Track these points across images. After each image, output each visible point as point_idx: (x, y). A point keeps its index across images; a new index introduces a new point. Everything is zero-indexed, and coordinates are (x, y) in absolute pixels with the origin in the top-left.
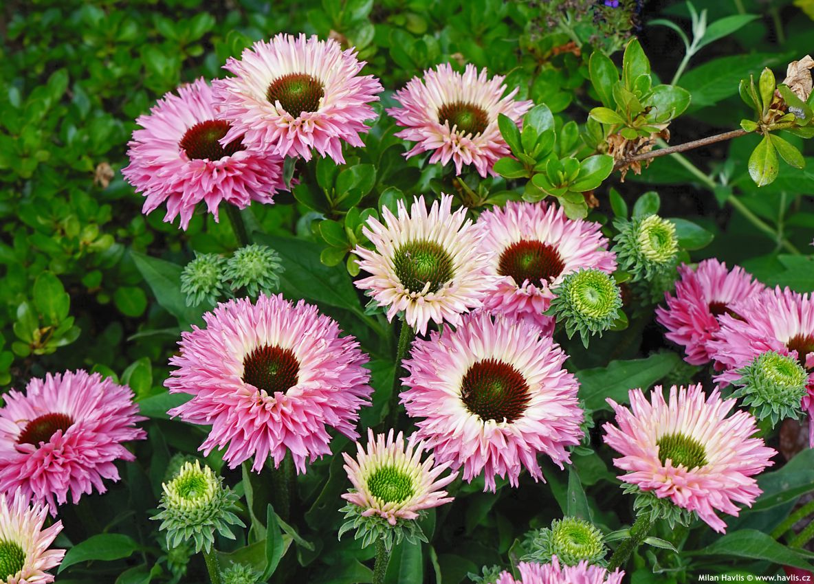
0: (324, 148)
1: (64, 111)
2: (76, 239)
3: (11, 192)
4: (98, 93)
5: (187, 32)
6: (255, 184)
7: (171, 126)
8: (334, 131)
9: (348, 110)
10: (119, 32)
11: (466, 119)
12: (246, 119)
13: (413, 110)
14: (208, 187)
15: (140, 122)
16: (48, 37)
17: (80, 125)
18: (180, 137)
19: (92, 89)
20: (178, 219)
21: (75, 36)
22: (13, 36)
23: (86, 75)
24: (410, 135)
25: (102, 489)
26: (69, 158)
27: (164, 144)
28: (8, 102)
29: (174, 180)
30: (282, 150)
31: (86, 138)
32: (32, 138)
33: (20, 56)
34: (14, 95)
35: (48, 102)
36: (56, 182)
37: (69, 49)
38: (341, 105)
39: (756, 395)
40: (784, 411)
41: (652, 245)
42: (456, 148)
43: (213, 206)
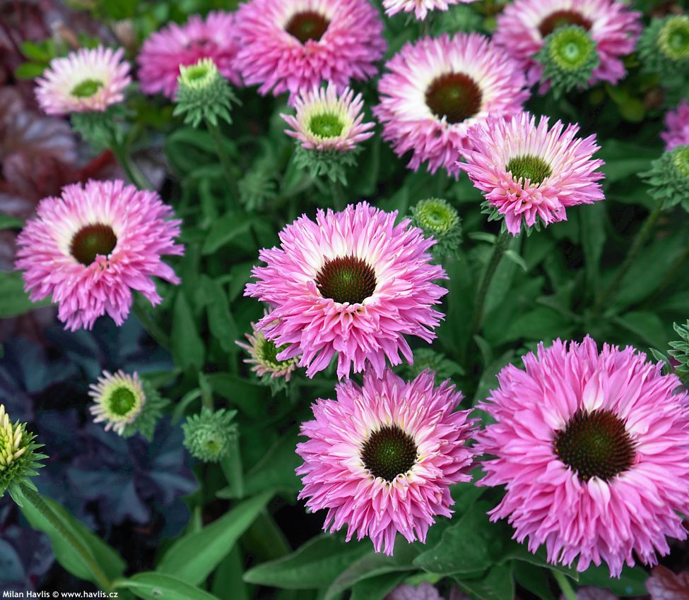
39: (660, 175)
40: (677, 199)
41: (670, 40)
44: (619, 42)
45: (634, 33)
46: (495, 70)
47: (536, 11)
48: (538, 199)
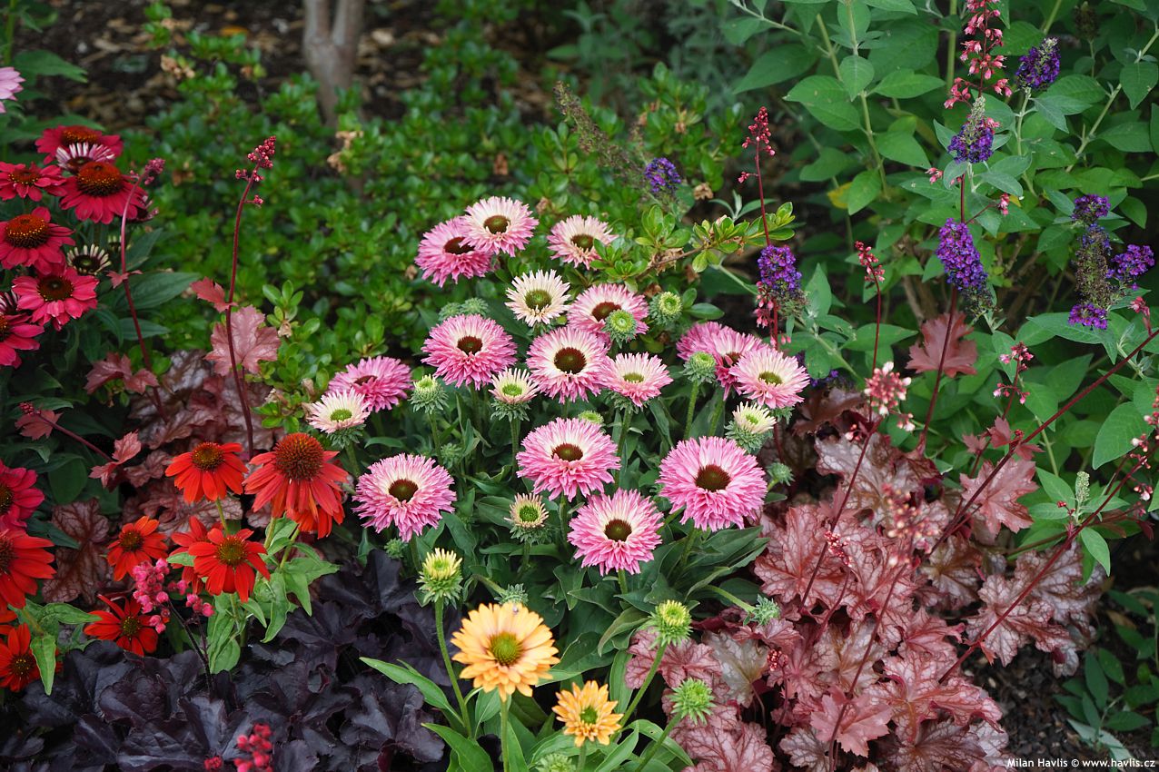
0: (506, 249)
1: (392, 236)
2: (391, 303)
3: (357, 280)
4: (414, 228)
5: (469, 194)
6: (476, 267)
7: (440, 238)
8: (511, 242)
9: (519, 232)
10: (429, 193)
11: (585, 242)
12: (471, 234)
13: (558, 236)
14: (453, 266)
15: (425, 236)
16: (388, 194)
17: (401, 245)
18: (444, 244)
19: (410, 225)
20: (438, 282)
21: (404, 194)
22: (366, 192)
23: (408, 216)
24: (554, 248)
25: (390, 408)
26: (392, 261)
27: (436, 246)
28: (360, 230)
29: (437, 263)
30: (486, 249)
31: (403, 253)
32: (372, 248)
33: (369, 203)
34: (364, 225)
35: (383, 230)
36: (383, 275)
37: (401, 202)
38: (515, 230)
39: (691, 369)
40: (703, 378)
41: (666, 306)
42: (576, 255)
43: (455, 277)
44: (640, 313)
45: (645, 306)
46: (586, 341)
47: (587, 307)
48: (645, 388)
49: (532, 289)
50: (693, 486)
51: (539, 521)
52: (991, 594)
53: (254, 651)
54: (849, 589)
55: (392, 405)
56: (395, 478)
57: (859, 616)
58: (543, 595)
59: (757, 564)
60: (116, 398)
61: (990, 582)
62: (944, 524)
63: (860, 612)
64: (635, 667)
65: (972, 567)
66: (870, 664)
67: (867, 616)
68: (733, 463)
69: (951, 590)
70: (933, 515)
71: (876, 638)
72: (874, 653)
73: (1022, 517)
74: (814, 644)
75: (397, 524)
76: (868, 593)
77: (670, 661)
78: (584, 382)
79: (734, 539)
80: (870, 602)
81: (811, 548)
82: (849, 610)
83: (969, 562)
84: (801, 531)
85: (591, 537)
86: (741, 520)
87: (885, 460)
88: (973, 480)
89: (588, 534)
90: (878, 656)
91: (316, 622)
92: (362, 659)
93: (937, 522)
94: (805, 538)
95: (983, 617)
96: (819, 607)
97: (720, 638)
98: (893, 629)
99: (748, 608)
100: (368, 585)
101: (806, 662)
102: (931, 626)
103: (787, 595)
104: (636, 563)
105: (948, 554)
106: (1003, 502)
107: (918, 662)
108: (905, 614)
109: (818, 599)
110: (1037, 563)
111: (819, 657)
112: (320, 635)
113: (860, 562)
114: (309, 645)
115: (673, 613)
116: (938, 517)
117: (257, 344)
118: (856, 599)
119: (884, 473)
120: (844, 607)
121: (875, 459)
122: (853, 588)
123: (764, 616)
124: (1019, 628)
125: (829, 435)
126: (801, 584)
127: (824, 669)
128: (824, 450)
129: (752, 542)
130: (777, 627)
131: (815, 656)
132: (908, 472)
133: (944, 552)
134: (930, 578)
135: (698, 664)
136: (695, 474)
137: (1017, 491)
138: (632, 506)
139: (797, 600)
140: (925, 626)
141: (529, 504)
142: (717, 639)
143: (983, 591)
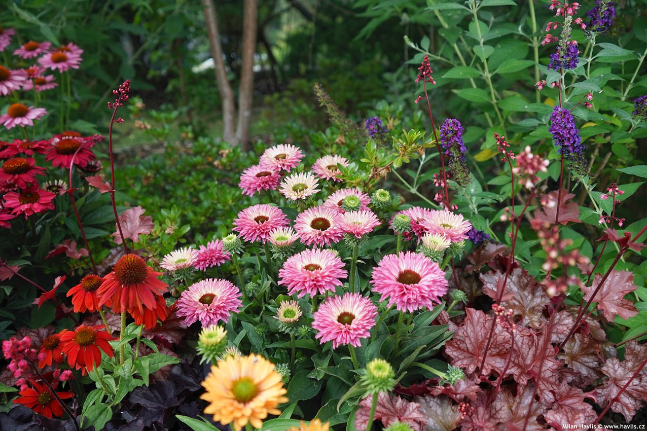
0: (285, 168)
6: (270, 184)
7: (253, 172)
8: (287, 164)
9: (292, 159)
11: (333, 168)
13: (318, 165)
14: (258, 184)
15: (244, 171)
18: (255, 175)
20: (250, 194)
27: (250, 176)
29: (249, 183)
38: (290, 158)
39: (395, 225)
40: (403, 229)
41: (380, 197)
42: (327, 173)
43: (258, 189)
44: (365, 201)
45: (368, 198)
46: (331, 213)
47: (334, 201)
48: (363, 228)
49: (296, 183)
50: (395, 282)
51: (296, 318)
52: (611, 371)
53: (123, 416)
54: (514, 362)
55: (220, 263)
56: (204, 293)
57: (524, 381)
58: (307, 376)
59: (447, 347)
60: (76, 271)
61: (609, 363)
62: (571, 326)
63: (524, 379)
64: (363, 415)
65: (593, 354)
66: (535, 418)
67: (529, 381)
68: (422, 267)
69: (580, 370)
70: (563, 320)
71: (537, 398)
72: (536, 409)
73: (629, 309)
74: (492, 403)
75: (200, 320)
76: (527, 366)
77: (390, 413)
78: (328, 234)
79: (431, 332)
80: (529, 373)
81: (483, 335)
82: (515, 378)
83: (592, 350)
84: (475, 323)
85: (326, 322)
86: (430, 303)
87: (527, 285)
88: (589, 288)
89: (324, 320)
90: (540, 412)
91: (157, 393)
92: (177, 416)
93: (566, 325)
94: (478, 328)
95: (607, 387)
96: (493, 375)
97: (426, 400)
98: (548, 393)
99: (442, 375)
100: (196, 371)
101: (487, 416)
102: (573, 393)
103: (470, 369)
104: (358, 340)
105: (576, 347)
106: (614, 300)
107: (569, 415)
108: (554, 384)
109: (492, 370)
110: (639, 349)
111: (497, 412)
112: (159, 402)
113: (520, 344)
114: (149, 409)
115: (379, 368)
116: (566, 322)
117: (140, 226)
118: (519, 370)
119: (527, 294)
120: (511, 375)
121: (520, 285)
122: (516, 361)
123: (454, 379)
124: (634, 395)
125: (488, 271)
126: (479, 360)
127: (501, 421)
128: (486, 280)
129: (442, 334)
130: (463, 386)
131: (493, 411)
132: (542, 294)
133: (573, 344)
134: (566, 363)
135: (410, 416)
136: (397, 275)
137: (622, 292)
138: (355, 302)
139: (478, 371)
140: (568, 393)
141: (290, 308)
142: (424, 401)
143: (604, 368)
